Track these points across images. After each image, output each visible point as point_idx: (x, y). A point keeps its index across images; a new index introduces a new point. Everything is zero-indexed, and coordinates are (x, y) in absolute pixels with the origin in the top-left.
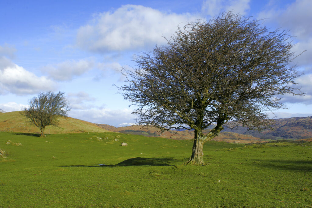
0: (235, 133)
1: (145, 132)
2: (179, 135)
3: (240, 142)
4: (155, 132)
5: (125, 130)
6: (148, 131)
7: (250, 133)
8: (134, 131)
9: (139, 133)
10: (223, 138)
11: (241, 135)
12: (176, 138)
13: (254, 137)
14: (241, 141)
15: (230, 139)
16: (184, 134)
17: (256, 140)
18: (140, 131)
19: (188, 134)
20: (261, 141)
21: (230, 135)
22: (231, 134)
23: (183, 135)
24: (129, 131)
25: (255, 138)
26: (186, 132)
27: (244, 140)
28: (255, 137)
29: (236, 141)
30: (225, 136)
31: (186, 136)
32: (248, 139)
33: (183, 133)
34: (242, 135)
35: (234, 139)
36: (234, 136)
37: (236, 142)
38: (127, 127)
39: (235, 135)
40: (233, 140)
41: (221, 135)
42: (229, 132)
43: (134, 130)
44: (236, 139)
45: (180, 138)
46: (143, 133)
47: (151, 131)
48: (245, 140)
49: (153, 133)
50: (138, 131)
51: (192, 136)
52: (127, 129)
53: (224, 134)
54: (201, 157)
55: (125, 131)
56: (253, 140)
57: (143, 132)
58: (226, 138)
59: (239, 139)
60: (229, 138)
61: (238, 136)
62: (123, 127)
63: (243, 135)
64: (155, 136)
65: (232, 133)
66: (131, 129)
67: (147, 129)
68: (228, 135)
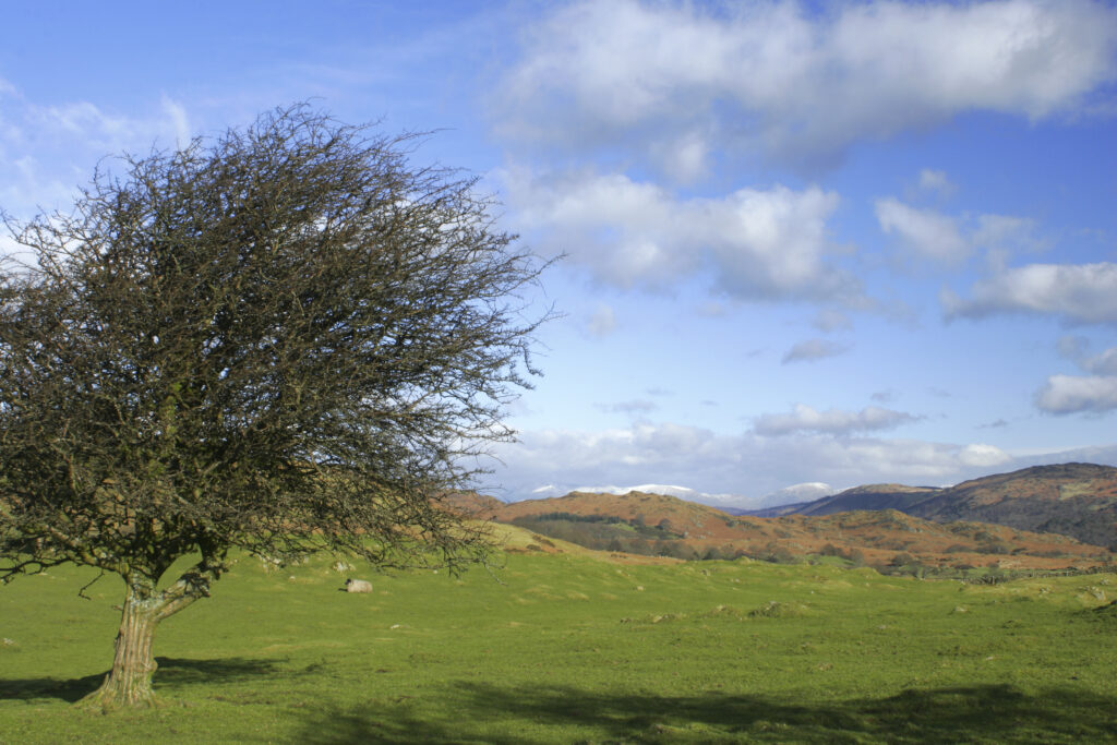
0: (999, 528)
1: (624, 521)
2: (764, 533)
3: (1019, 563)
4: (662, 521)
5: (538, 515)
6: (633, 517)
7: (1067, 528)
8: (579, 519)
9: (597, 525)
10: (946, 547)
11: (1025, 534)
12: (751, 549)
13: (1081, 544)
14: (1026, 559)
15: (978, 551)
16: (785, 530)
17: (1090, 556)
18: (601, 519)
19: (801, 530)
20: (1110, 559)
21: (978, 536)
22: (982, 530)
23: (782, 535)
24: (555, 517)
25: (1087, 549)
26: (793, 521)
27: (1035, 554)
28: (1085, 545)
29: (1001, 558)
30: (957, 540)
31: (790, 536)
32: (1056, 554)
33: (780, 528)
34: (1030, 533)
35: (994, 551)
36: (996, 539)
37: (1001, 566)
38: (549, 500)
39: (1000, 537)
40: (991, 558)
41: (941, 536)
42: (976, 524)
43: (575, 512)
44: (1003, 552)
45: (768, 545)
46: (613, 525)
47: (647, 517)
48: (1043, 556)
49: (653, 525)
50: (593, 519)
51: (816, 537)
52: (549, 509)
53: (954, 530)
54: (139, 675)
55: (541, 518)
56: (1075, 557)
57: (613, 520)
58: (961, 549)
59: (1015, 552)
60: (975, 545)
61: (1015, 538)
62: (532, 501)
63: (1036, 535)
64: (663, 536)
65: (989, 525)
66: (563, 509)
67: (632, 508)
68: (972, 534)
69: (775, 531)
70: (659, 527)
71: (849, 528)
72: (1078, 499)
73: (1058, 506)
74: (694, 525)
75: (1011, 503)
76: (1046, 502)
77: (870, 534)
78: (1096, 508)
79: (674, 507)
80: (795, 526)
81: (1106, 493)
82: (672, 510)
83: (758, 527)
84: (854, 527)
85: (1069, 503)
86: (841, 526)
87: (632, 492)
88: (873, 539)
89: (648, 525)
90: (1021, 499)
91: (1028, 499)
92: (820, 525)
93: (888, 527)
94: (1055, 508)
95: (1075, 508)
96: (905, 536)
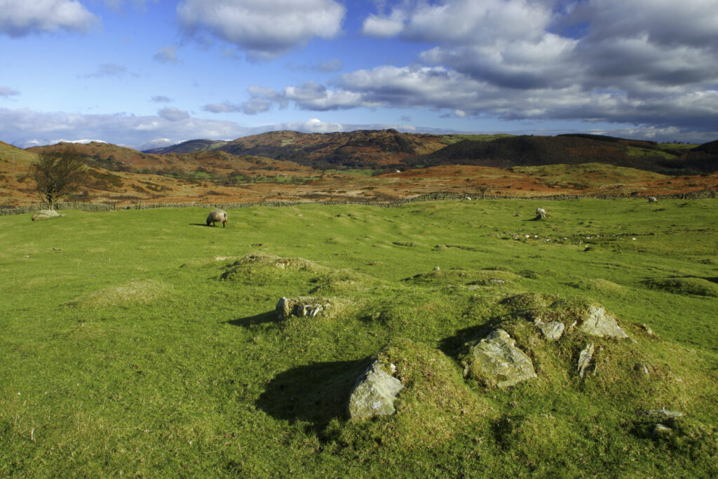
0: (263, 158)
1: (90, 156)
2: (160, 162)
4: (110, 156)
6: (94, 154)
10: (249, 167)
14: (288, 173)
15: (266, 169)
19: (178, 160)
21: (258, 162)
22: (257, 160)
26: (172, 156)
30: (251, 164)
31: (175, 163)
35: (272, 169)
36: (267, 164)
42: (256, 157)
47: (101, 154)
49: (105, 158)
57: (84, 156)
67: (93, 151)
68: (255, 161)
69: (166, 160)
70: (109, 159)
71: (199, 159)
72: (289, 146)
73: (281, 149)
74: (126, 158)
75: (260, 148)
76: (276, 147)
77: (211, 162)
78: (297, 150)
79: (115, 149)
80: (174, 158)
81: (300, 143)
82: (114, 151)
83: (158, 159)
84: (202, 159)
85: (285, 148)
86: (196, 158)
87: (92, 142)
88: (211, 164)
89: (103, 158)
90: (264, 146)
91: (267, 146)
92: (186, 158)
93: (218, 158)
94: (280, 150)
95: (288, 150)
96: (227, 163)
